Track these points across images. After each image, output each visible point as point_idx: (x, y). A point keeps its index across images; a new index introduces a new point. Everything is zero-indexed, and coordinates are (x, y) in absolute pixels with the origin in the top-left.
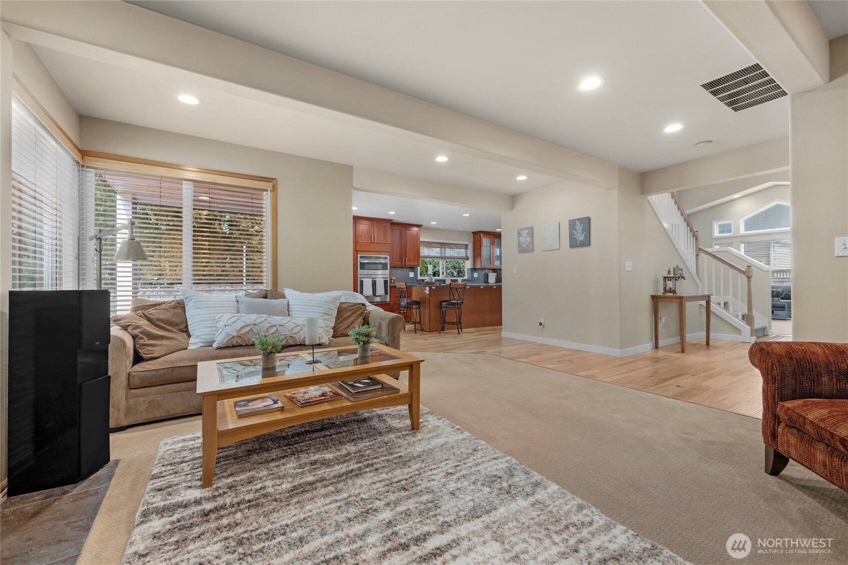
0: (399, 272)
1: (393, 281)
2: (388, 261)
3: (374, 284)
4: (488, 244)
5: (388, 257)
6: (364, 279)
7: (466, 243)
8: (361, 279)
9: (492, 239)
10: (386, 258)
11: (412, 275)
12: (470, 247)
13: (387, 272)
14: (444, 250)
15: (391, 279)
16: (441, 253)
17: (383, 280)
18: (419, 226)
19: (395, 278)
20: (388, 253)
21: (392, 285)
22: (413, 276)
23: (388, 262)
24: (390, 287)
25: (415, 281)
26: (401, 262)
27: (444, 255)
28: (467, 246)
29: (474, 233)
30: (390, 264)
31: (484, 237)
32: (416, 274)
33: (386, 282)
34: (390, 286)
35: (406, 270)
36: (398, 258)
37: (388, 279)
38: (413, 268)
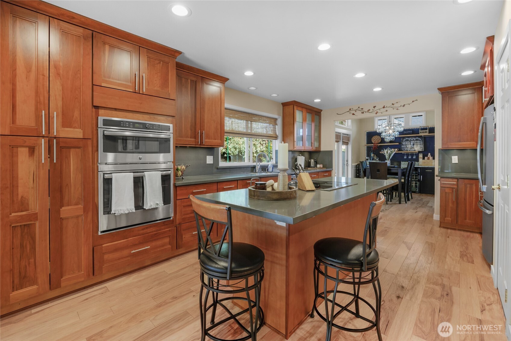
0: (191, 156)
1: (180, 173)
2: (169, 134)
3: (139, 183)
4: (301, 120)
5: (171, 126)
6: (114, 176)
7: (276, 116)
8: (107, 176)
9: (304, 114)
10: (168, 129)
11: (210, 160)
12: (280, 122)
13: (170, 156)
14: (251, 124)
15: (177, 170)
16: (247, 127)
17: (160, 174)
18: (223, 80)
19: (184, 167)
20: (170, 118)
21: (179, 183)
22: (212, 163)
23: (172, 136)
24: (176, 187)
25: (215, 170)
26: (195, 138)
27: (251, 130)
28: (276, 119)
29: (285, 105)
30: (175, 140)
31: (297, 109)
32: (216, 161)
33: (165, 179)
34: (174, 184)
35: (200, 153)
36: (189, 131)
37: (171, 172)
38: (211, 150)
